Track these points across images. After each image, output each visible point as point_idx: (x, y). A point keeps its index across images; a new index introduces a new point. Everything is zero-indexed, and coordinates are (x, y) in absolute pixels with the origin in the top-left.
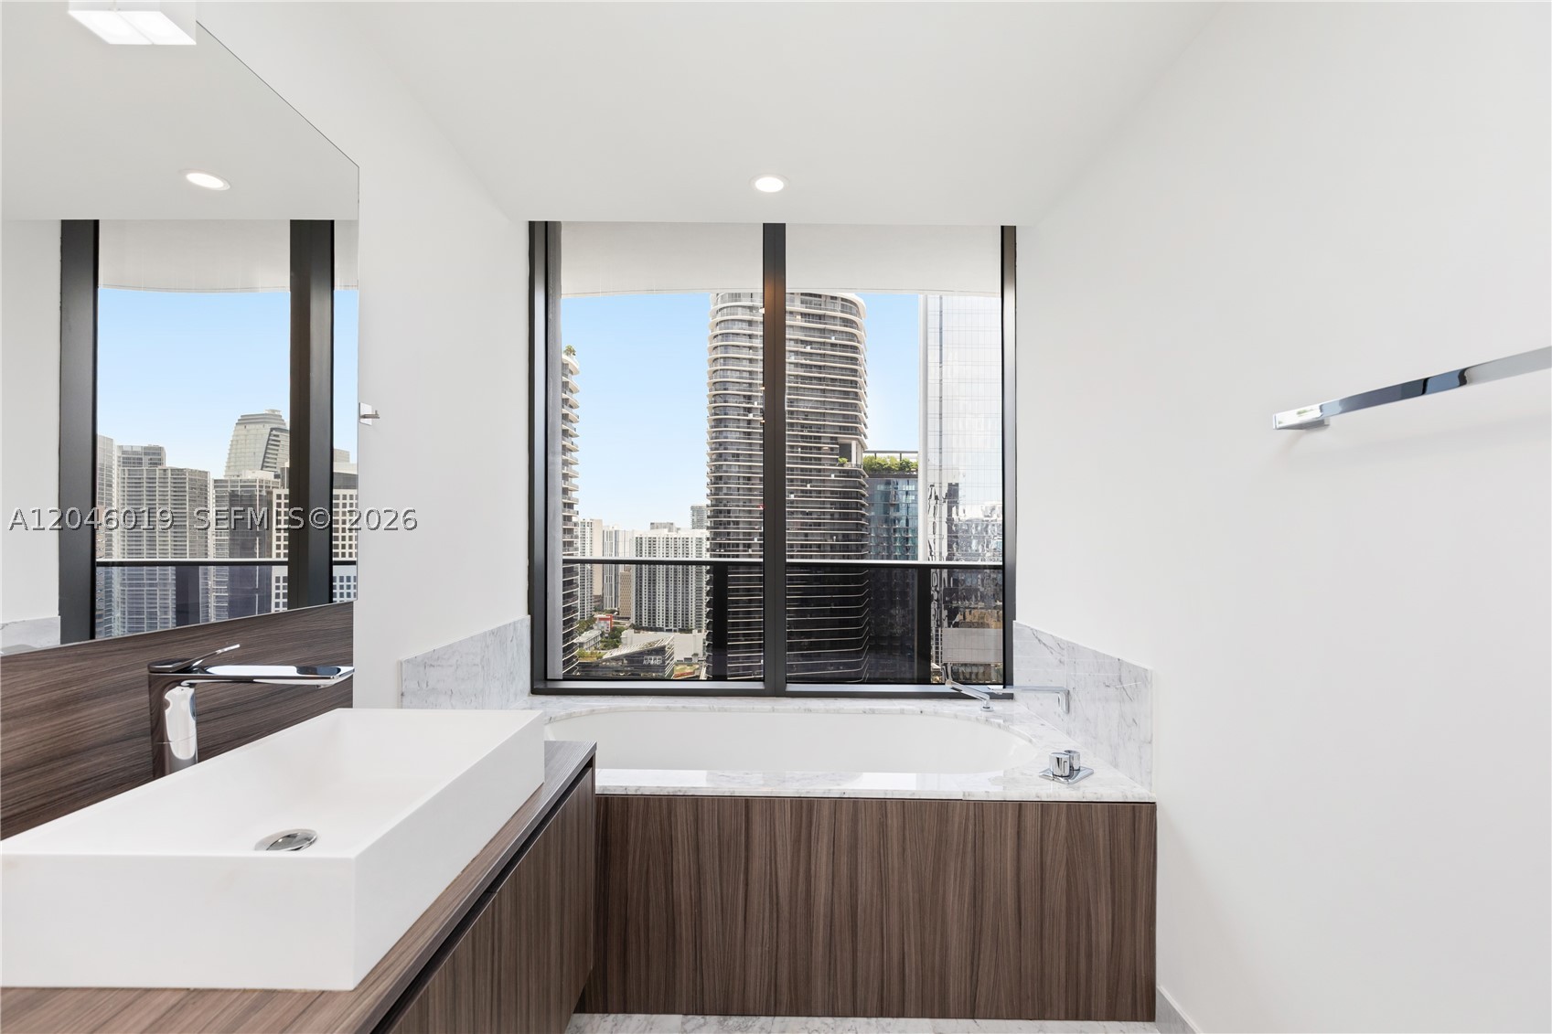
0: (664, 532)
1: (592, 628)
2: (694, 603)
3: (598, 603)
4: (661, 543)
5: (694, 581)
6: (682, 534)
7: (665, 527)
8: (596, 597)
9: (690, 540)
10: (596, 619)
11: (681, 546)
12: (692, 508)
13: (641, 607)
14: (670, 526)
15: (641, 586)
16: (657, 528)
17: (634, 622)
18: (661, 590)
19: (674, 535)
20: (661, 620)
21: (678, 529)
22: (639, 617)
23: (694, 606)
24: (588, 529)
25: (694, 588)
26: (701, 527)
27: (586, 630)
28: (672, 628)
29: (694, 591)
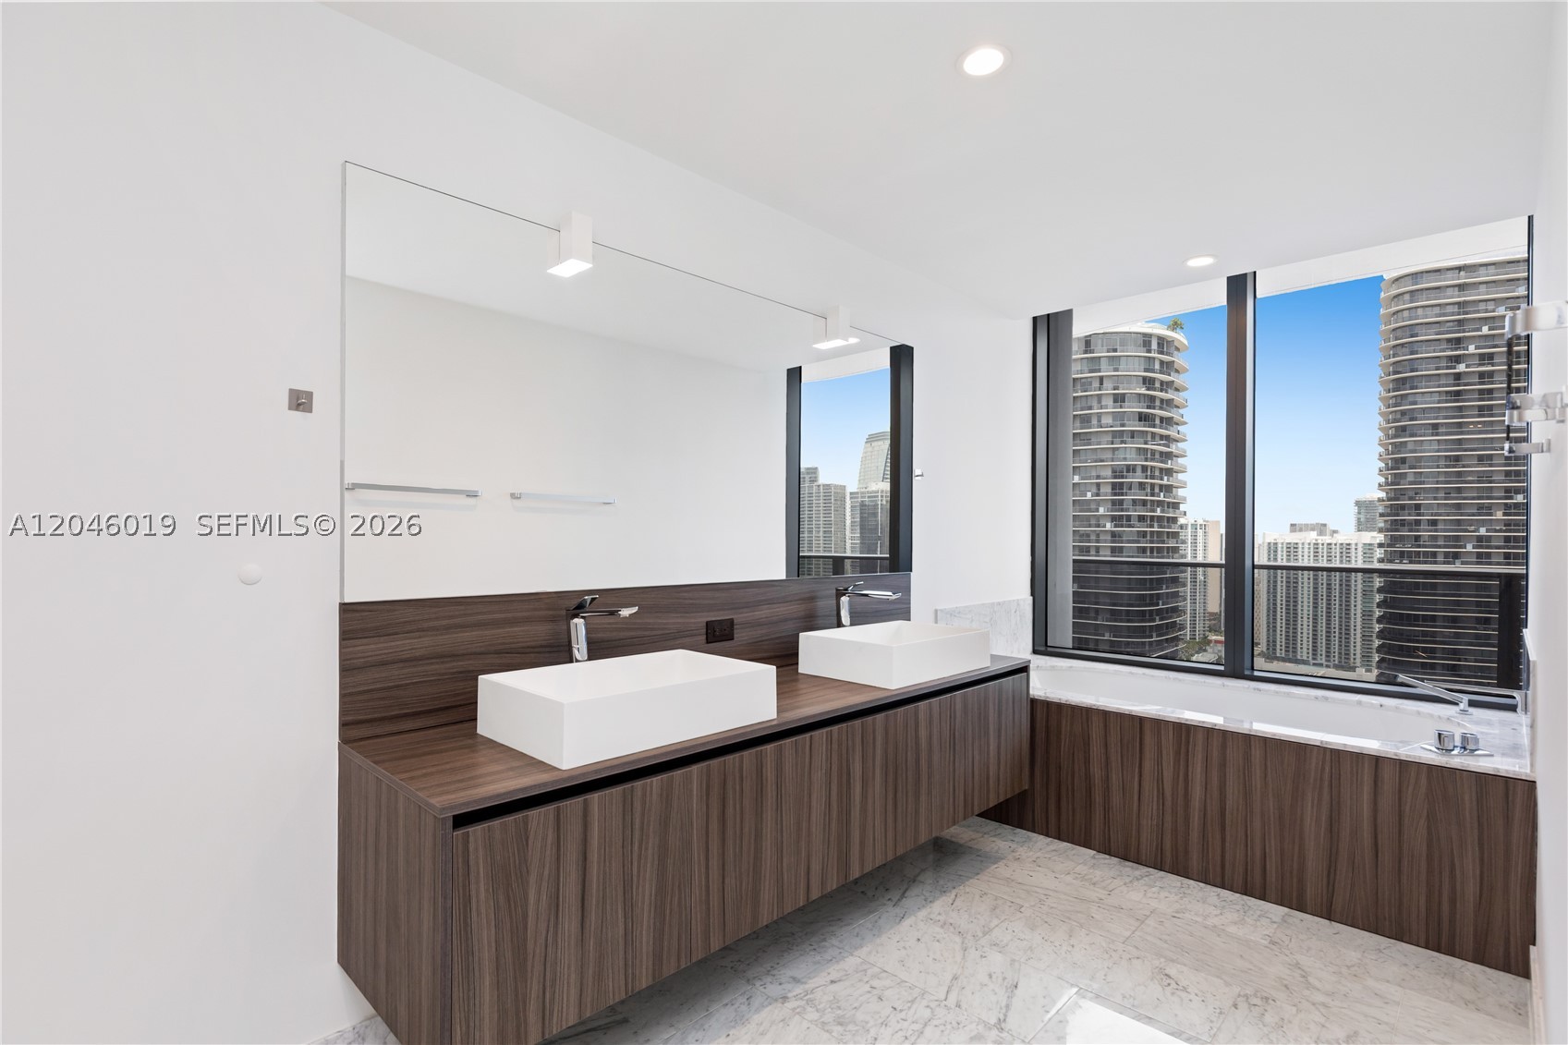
0: (1312, 536)
1: (1205, 651)
2: (1359, 631)
3: (1213, 622)
4: (1306, 550)
5: (1359, 603)
6: (1340, 539)
7: (1313, 530)
8: (1211, 614)
9: (1353, 546)
10: (1210, 641)
11: (1338, 555)
12: (1358, 503)
13: (1275, 631)
14: (1322, 528)
15: (1275, 604)
16: (1301, 530)
17: (1265, 650)
18: (1305, 612)
19: (1327, 539)
20: (1305, 650)
21: (1335, 532)
22: (1272, 643)
23: (1359, 636)
24: (1200, 532)
25: (1359, 611)
26: (1372, 530)
27: (1198, 653)
28: (1323, 661)
29: (1359, 615)
